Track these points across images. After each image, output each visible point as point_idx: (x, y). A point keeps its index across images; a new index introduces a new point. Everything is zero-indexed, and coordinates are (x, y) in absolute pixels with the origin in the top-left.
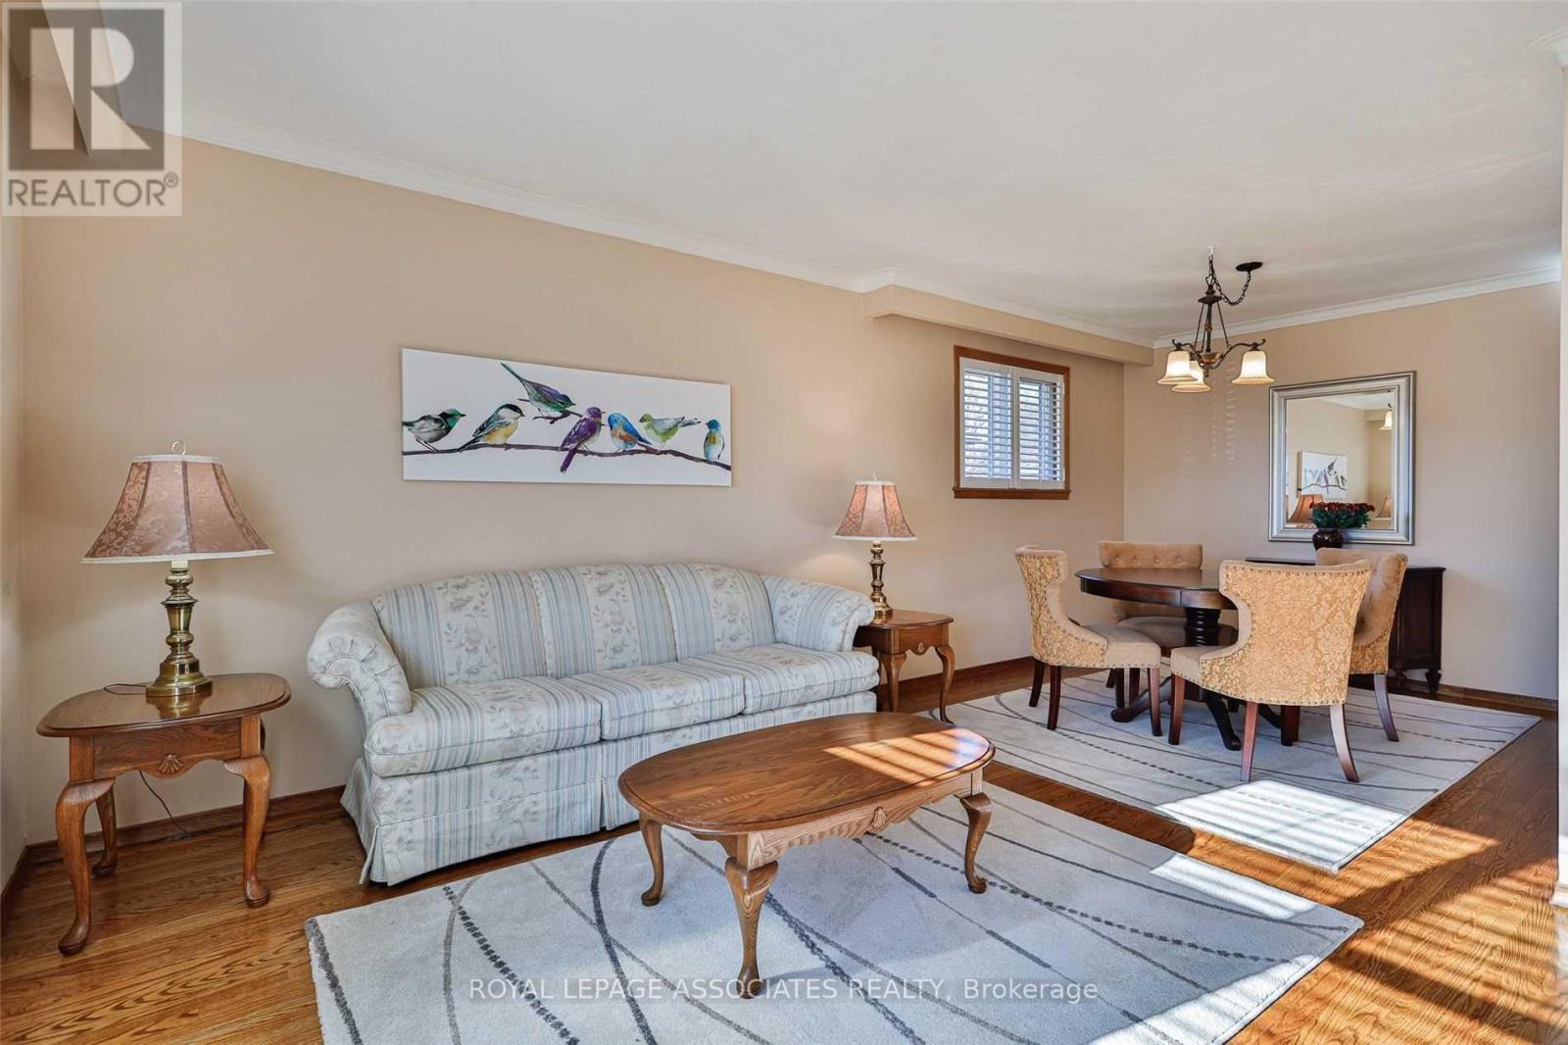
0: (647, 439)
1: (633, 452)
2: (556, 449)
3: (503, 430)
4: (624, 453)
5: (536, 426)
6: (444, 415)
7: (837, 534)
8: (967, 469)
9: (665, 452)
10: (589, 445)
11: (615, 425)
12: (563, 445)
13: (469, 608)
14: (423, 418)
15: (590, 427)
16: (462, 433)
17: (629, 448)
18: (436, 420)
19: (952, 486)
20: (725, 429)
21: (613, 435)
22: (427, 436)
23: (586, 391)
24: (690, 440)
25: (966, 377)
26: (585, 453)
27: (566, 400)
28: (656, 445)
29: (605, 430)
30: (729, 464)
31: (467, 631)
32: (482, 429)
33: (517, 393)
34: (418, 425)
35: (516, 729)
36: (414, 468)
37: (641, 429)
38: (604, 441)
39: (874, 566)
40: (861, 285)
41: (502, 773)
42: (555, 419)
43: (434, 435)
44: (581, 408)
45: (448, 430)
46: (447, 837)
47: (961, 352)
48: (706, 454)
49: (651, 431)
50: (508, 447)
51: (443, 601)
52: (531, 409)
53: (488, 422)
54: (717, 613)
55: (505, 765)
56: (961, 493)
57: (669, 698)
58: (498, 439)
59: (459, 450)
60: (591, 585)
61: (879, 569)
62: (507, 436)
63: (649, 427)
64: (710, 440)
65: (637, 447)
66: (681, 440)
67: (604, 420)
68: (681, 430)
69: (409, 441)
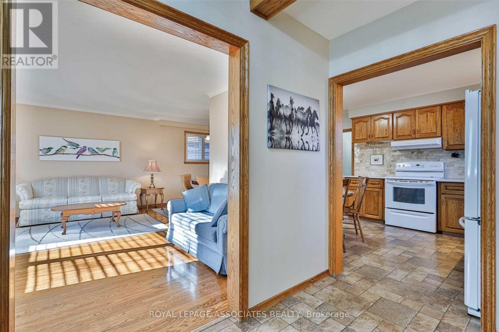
0: (98, 152)
1: (94, 155)
2: (75, 154)
3: (63, 151)
4: (92, 155)
5: (69, 150)
6: (49, 148)
7: (144, 171)
8: (188, 158)
9: (102, 155)
10: (83, 154)
11: (90, 149)
12: (77, 153)
13: (51, 184)
14: (44, 149)
15: (84, 149)
16: (53, 151)
17: (93, 154)
18: (47, 149)
19: (184, 161)
20: (118, 150)
21: (89, 151)
22: (45, 152)
23: (82, 143)
24: (110, 152)
25: (188, 137)
26: (82, 155)
27: (78, 145)
28: (101, 153)
29: (87, 150)
30: (119, 157)
31: (50, 188)
32: (57, 151)
33: (66, 144)
34: (43, 150)
35: (48, 203)
36: (41, 158)
37: (96, 150)
38: (87, 152)
39: (151, 178)
40: (156, 119)
41: (46, 210)
42: (75, 149)
43: (46, 152)
44: (81, 146)
45: (50, 151)
46: (34, 220)
47: (186, 132)
48: (113, 155)
49: (99, 151)
50: (64, 154)
51: (45, 183)
52: (69, 147)
53: (59, 149)
54: (110, 186)
55: (46, 209)
56: (185, 163)
57: (83, 199)
58: (61, 152)
59: (52, 155)
60: (80, 180)
61: (152, 178)
62: (64, 152)
63: (98, 150)
64: (114, 152)
65: (95, 154)
66: (106, 152)
67: (87, 148)
68: (106, 150)
69: (41, 153)
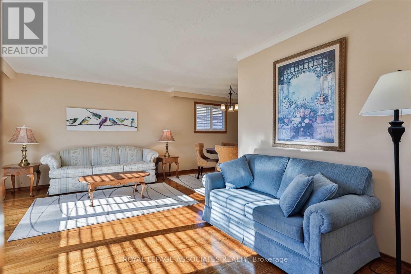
0: (118, 122)
1: (114, 125)
2: (98, 124)
3: (86, 121)
4: (113, 125)
5: (93, 120)
6: (75, 119)
7: (159, 141)
8: (198, 127)
9: (122, 125)
10: (105, 124)
11: (110, 120)
12: (99, 124)
13: (77, 153)
14: (70, 120)
15: (105, 120)
16: (78, 122)
17: (114, 124)
18: (73, 120)
19: (194, 130)
20: (136, 120)
21: (110, 122)
22: (71, 123)
23: (104, 114)
24: (128, 122)
25: (198, 108)
26: (104, 125)
27: (100, 116)
28: (120, 123)
29: (108, 121)
30: (137, 127)
31: (76, 157)
32: (82, 121)
33: (90, 115)
34: (69, 121)
35: (75, 172)
36: (69, 128)
37: (116, 121)
38: (108, 123)
39: (166, 147)
40: (170, 91)
41: (73, 179)
42: (98, 119)
43: (72, 122)
44: (103, 117)
45: (75, 122)
46: (62, 189)
47: (196, 103)
48: (131, 125)
49: (119, 121)
50: (88, 124)
51: (72, 152)
52: (92, 117)
53: (84, 120)
54: (129, 155)
55: (73, 178)
56: (196, 132)
58: (86, 123)
59: (78, 125)
60: (102, 149)
61: (167, 147)
62: (87, 122)
63: (118, 120)
64: (132, 122)
65: (115, 124)
66: (125, 122)
67: (108, 119)
68: (125, 121)
69: (68, 123)
